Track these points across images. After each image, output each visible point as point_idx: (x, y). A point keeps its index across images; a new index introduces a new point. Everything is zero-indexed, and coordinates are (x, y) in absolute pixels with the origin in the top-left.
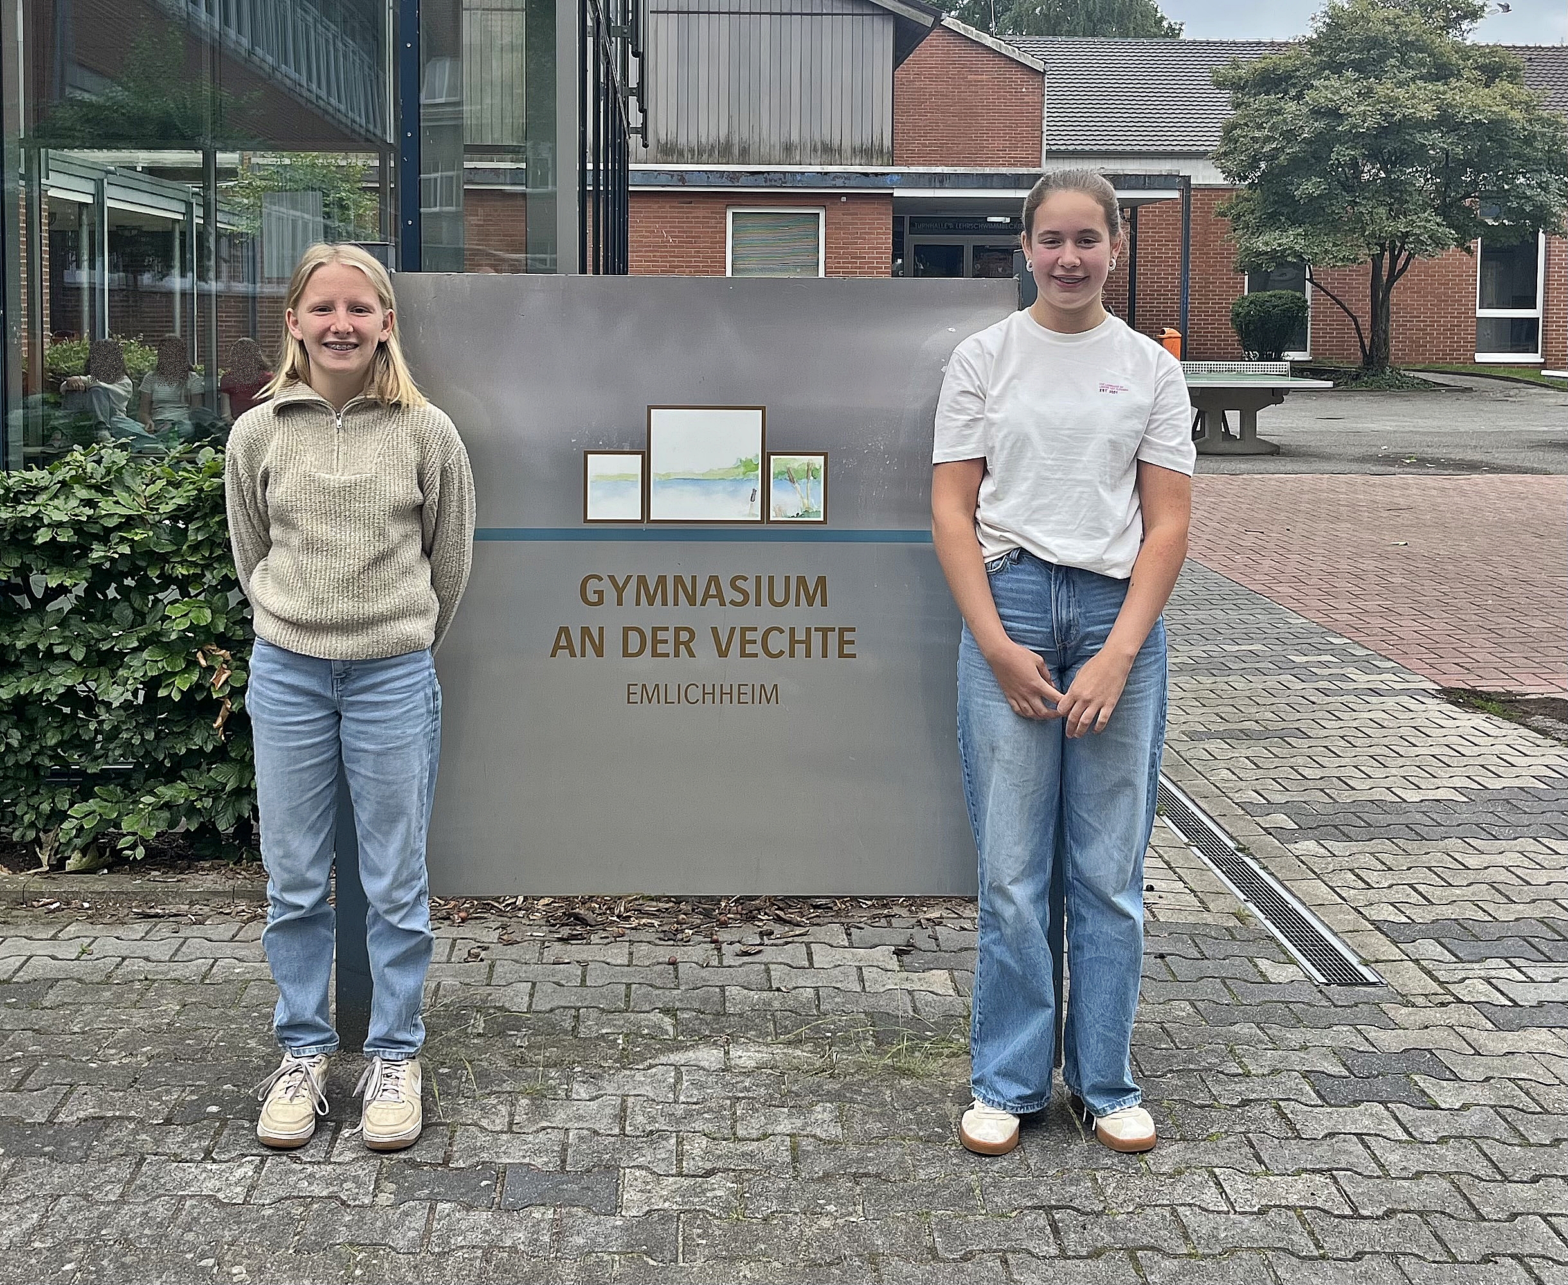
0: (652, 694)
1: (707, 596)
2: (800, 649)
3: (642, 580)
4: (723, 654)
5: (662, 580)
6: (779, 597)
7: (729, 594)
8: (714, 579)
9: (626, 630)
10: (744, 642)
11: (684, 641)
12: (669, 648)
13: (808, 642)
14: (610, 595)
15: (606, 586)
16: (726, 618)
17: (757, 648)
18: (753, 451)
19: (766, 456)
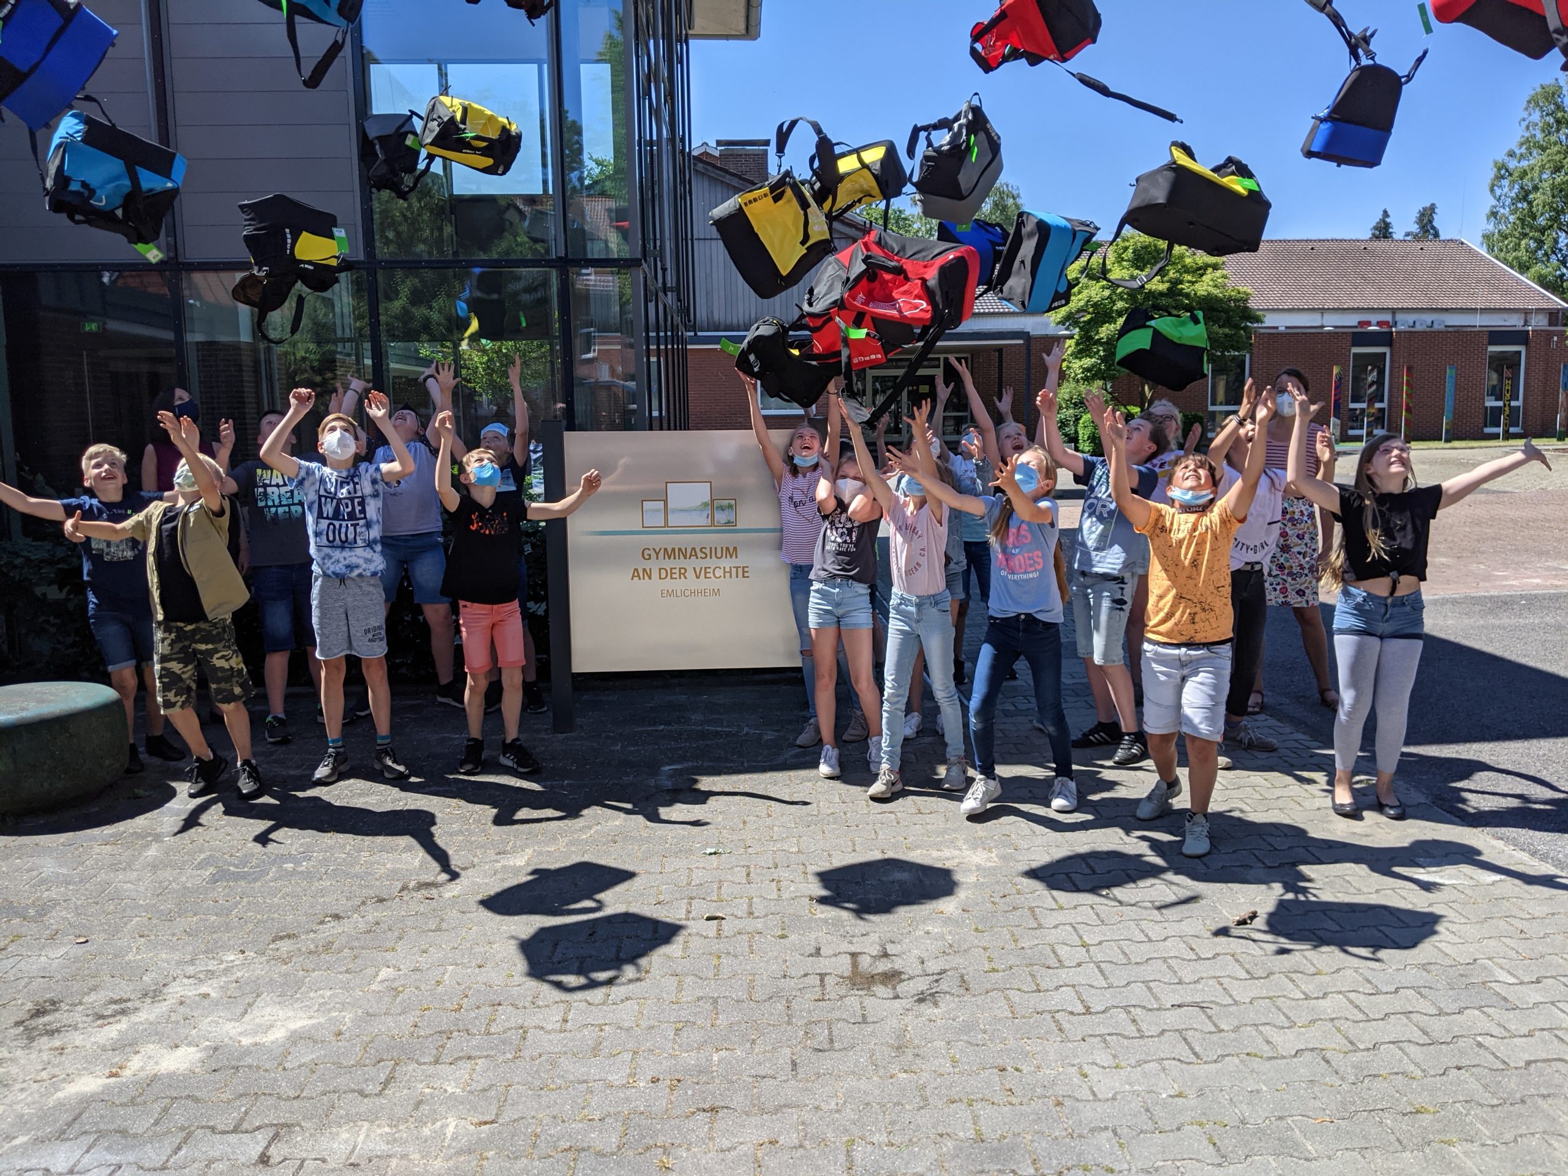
0: (671, 593)
1: (691, 555)
3: (666, 550)
4: (698, 577)
5: (673, 550)
6: (719, 555)
7: (700, 554)
8: (694, 549)
9: (660, 569)
10: (706, 573)
11: (683, 573)
12: (677, 576)
13: (730, 572)
14: (654, 556)
15: (652, 552)
16: (699, 564)
17: (711, 575)
18: (707, 499)
19: (712, 501)
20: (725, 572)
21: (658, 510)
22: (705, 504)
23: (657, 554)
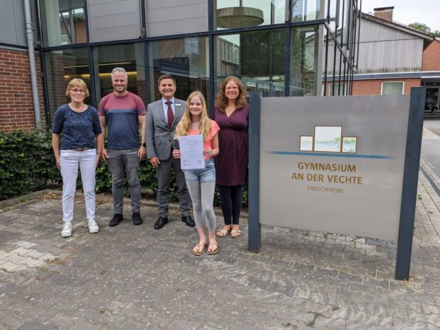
0: (314, 188)
1: (327, 168)
2: (348, 181)
3: (312, 164)
4: (330, 181)
5: (316, 164)
6: (344, 169)
7: (332, 168)
8: (328, 165)
9: (308, 175)
10: (335, 179)
11: (321, 178)
12: (318, 179)
13: (350, 180)
14: (305, 167)
15: (304, 165)
16: (331, 173)
17: (338, 180)
18: (339, 136)
19: (342, 137)
21: (309, 142)
23: (307, 166)
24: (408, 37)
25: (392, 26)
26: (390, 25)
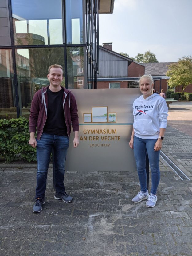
0: (93, 145)
1: (100, 132)
3: (92, 130)
4: (102, 140)
5: (94, 130)
6: (110, 132)
7: (103, 132)
8: (101, 130)
9: (90, 137)
10: (105, 138)
11: (97, 138)
12: (95, 139)
13: (114, 138)
15: (87, 131)
16: (103, 135)
17: (107, 139)
18: (106, 113)
19: (108, 113)
20: (112, 138)
21: (89, 117)
22: (105, 115)
23: (89, 132)
24: (120, 59)
25: (112, 53)
26: (111, 52)
